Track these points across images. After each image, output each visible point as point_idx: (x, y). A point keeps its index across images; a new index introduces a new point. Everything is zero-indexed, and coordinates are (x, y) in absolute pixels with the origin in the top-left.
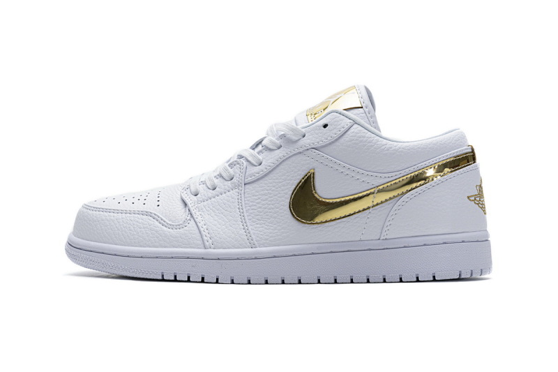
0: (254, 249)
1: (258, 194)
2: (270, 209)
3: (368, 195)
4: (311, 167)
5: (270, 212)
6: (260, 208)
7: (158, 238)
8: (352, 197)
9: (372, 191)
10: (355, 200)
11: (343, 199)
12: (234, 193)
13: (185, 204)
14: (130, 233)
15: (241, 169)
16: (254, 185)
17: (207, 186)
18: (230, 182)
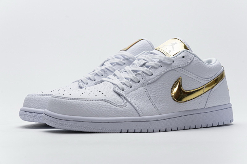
0: (160, 115)
1: (154, 89)
2: (162, 96)
3: (202, 89)
4: (180, 76)
5: (162, 98)
6: (158, 95)
7: (115, 112)
8: (196, 90)
9: (203, 87)
10: (197, 91)
11: (193, 91)
12: (142, 88)
13: (119, 95)
14: (98, 110)
15: (143, 77)
16: (152, 85)
17: (127, 86)
18: (138, 83)
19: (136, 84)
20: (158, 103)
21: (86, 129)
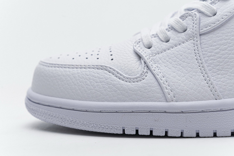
1: (215, 43)
2: (230, 59)
6: (220, 58)
7: (115, 91)
12: (189, 44)
13: (139, 57)
14: (87, 87)
15: (195, 20)
16: (210, 36)
17: (160, 39)
18: (183, 34)
19: (179, 35)
20: (218, 74)
21: (63, 123)
